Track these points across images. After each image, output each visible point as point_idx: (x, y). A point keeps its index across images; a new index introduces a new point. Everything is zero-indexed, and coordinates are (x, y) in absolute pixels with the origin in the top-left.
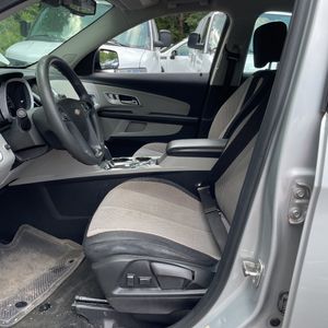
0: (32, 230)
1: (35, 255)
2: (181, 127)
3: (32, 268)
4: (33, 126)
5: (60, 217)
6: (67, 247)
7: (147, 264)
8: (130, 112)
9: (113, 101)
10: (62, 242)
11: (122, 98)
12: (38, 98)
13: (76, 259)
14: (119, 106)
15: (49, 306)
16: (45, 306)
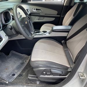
0: (14, 52)
1: (16, 59)
2: (55, 18)
3: (15, 63)
4: (13, 28)
5: (22, 49)
6: (24, 56)
7: (49, 70)
8: (39, 14)
9: (34, 11)
10: (23, 55)
11: (37, 9)
12: (13, 15)
13: (27, 61)
14: (36, 12)
15: (21, 75)
16: (20, 75)
